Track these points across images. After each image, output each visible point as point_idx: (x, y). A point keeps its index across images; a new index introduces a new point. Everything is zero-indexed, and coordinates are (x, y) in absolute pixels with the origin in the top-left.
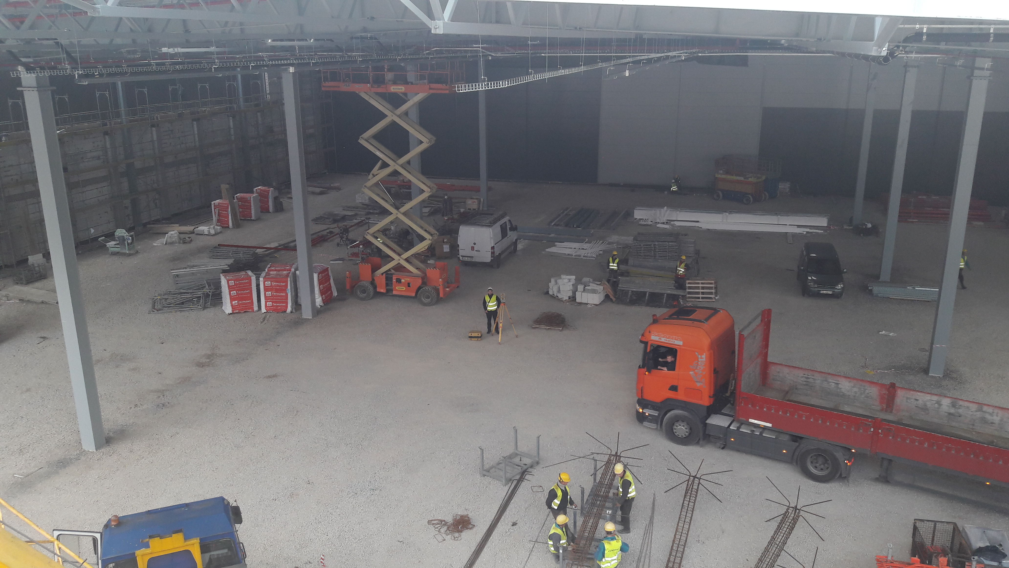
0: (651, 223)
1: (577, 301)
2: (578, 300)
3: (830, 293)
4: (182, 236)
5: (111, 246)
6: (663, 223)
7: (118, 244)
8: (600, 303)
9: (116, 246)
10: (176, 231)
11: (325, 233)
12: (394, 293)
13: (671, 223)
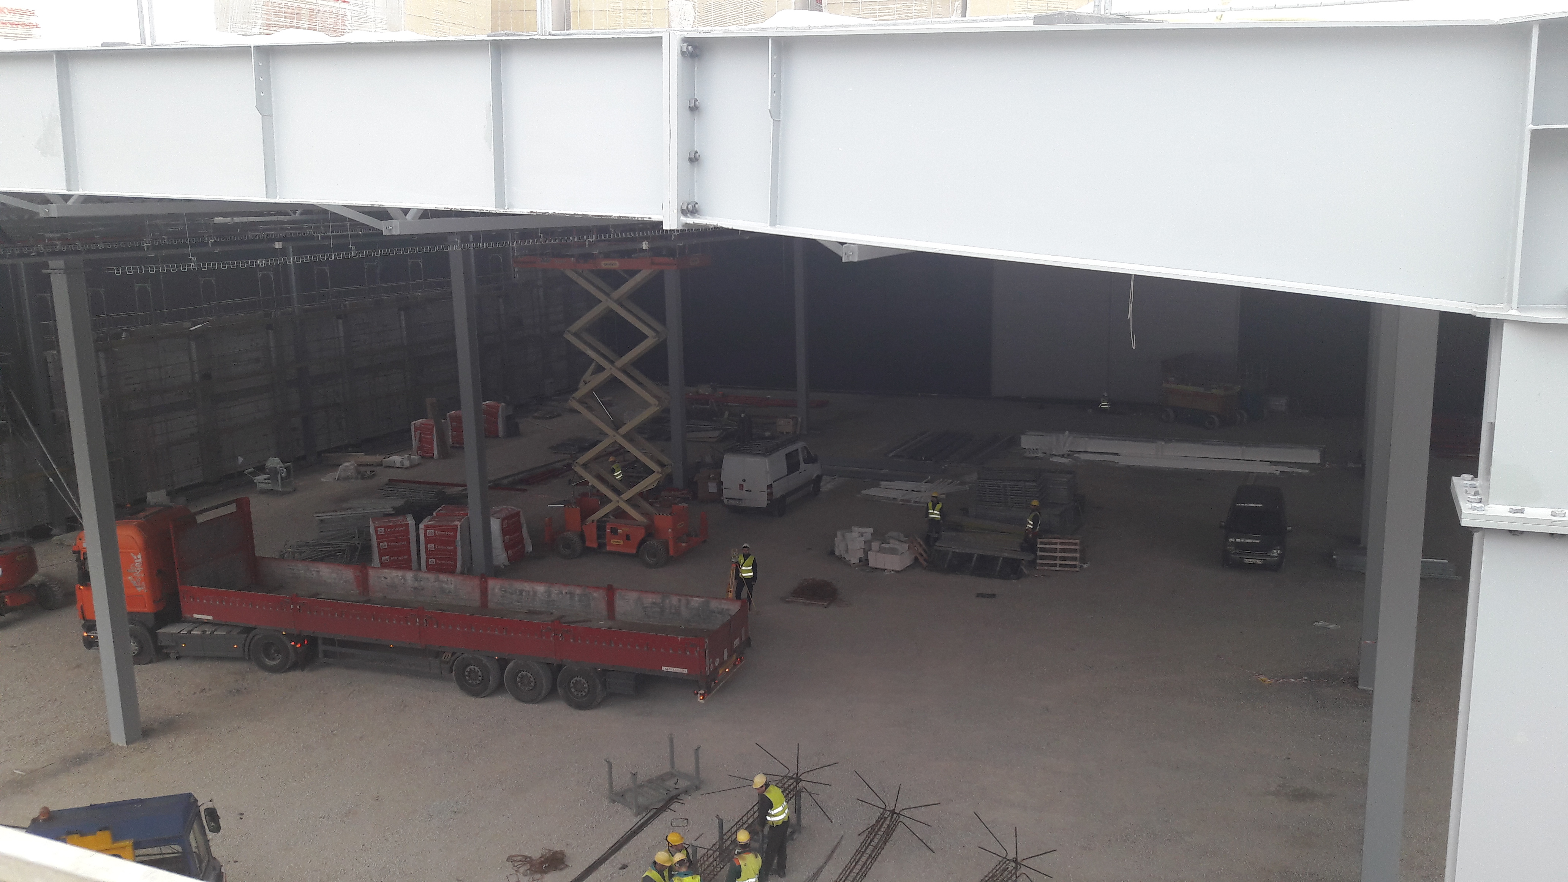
0: (1042, 455)
1: (870, 565)
2: (872, 564)
3: (1260, 562)
4: (362, 469)
5: (259, 481)
6: (1063, 456)
7: (269, 479)
8: (902, 571)
9: (266, 481)
10: (352, 462)
11: (558, 465)
12: (608, 548)
13: (1075, 455)
